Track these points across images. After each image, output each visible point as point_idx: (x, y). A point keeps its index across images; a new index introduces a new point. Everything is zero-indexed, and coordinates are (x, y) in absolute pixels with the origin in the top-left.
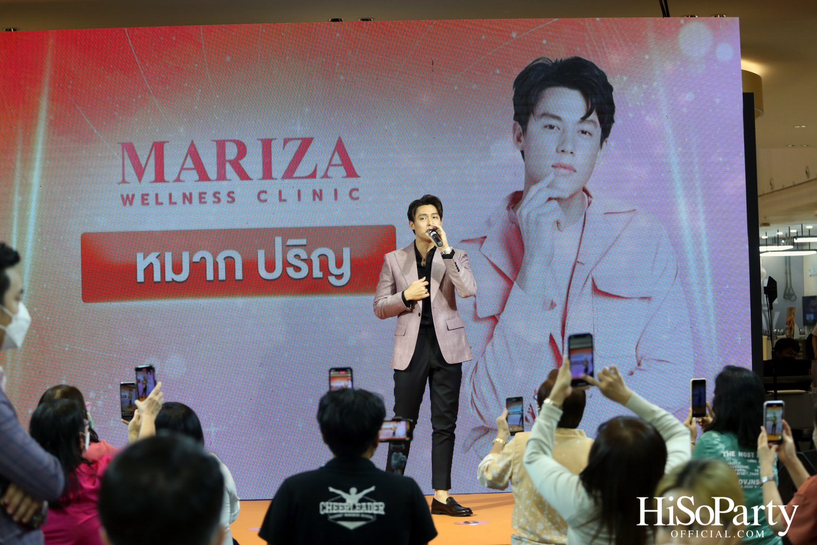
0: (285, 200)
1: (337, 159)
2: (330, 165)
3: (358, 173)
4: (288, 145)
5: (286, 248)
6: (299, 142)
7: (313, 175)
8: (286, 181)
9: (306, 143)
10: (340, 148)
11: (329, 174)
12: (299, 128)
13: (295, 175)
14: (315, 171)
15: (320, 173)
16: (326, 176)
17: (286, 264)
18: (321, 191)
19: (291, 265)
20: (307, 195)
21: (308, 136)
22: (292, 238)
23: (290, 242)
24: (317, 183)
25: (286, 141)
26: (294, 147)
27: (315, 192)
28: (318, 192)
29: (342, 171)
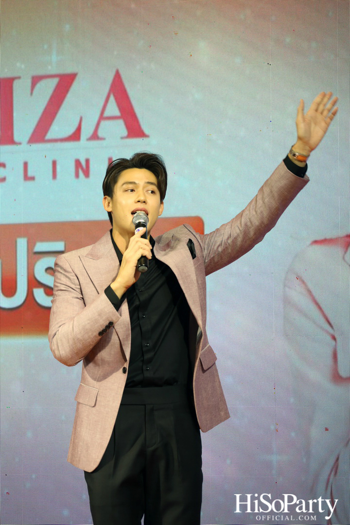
0: (33, 178)
1: (113, 109)
2: (102, 117)
3: (146, 131)
4: (38, 86)
5: (34, 256)
6: (55, 81)
7: (76, 136)
8: (35, 146)
9: (66, 82)
10: (118, 90)
11: (100, 133)
12: (54, 58)
13: (49, 136)
14: (79, 129)
15: (86, 132)
16: (95, 136)
17: (33, 283)
18: (87, 161)
19: (41, 285)
20: (66, 168)
21: (69, 70)
22: (42, 240)
23: (40, 247)
24: (82, 150)
25: (36, 80)
26: (47, 88)
27: (78, 163)
28: (84, 163)
29: (119, 128)
